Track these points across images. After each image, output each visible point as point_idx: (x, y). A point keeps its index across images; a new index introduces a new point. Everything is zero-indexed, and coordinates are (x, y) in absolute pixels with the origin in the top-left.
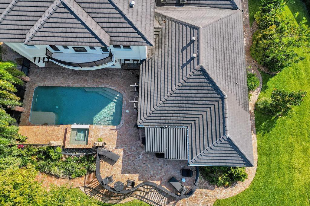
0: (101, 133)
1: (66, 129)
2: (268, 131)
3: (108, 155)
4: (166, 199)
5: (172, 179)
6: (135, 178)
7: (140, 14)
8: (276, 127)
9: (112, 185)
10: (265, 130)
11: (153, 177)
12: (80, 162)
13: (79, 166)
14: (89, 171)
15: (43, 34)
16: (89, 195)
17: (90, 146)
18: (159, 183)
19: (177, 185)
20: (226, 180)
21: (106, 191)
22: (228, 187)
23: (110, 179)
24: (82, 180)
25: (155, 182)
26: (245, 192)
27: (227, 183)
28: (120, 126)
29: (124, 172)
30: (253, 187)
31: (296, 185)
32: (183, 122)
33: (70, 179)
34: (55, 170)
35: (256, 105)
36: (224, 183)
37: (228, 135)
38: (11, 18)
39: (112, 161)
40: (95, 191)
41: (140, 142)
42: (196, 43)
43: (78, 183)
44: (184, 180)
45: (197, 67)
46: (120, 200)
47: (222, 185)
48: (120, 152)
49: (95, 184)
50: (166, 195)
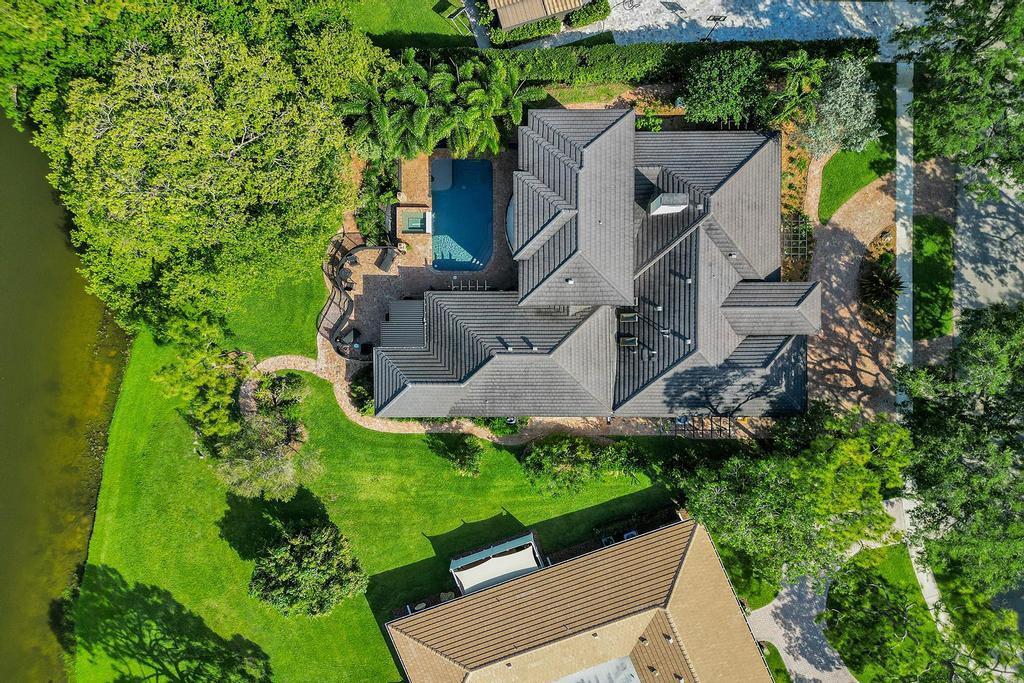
0: (420, 248)
1: (425, 206)
3: (388, 258)
4: (331, 326)
5: (357, 333)
6: (358, 290)
9: (347, 265)
11: (359, 311)
12: (378, 226)
13: (372, 226)
16: (334, 239)
17: (399, 235)
18: (352, 318)
19: (350, 338)
20: (359, 394)
21: (340, 258)
22: (350, 396)
23: (355, 263)
24: (353, 229)
25: (353, 314)
26: (343, 415)
27: (355, 395)
29: (366, 278)
30: (350, 424)
32: (432, 342)
33: (354, 216)
35: (471, 435)
36: (354, 392)
37: (409, 386)
39: (381, 263)
40: (338, 246)
41: (408, 295)
44: (356, 346)
46: (328, 275)
47: (352, 390)
48: (393, 271)
49: (348, 245)
50: (337, 326)
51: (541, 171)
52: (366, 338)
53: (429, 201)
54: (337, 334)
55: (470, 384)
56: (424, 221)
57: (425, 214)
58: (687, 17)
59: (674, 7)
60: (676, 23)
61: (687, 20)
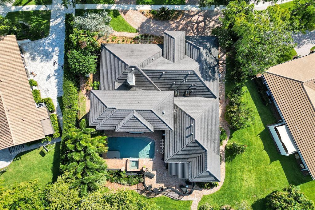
0: (144, 163)
1: (127, 161)
2: (231, 161)
3: (149, 175)
4: (178, 195)
5: (181, 186)
6: (163, 185)
7: (167, 116)
8: (236, 158)
9: (152, 189)
10: (230, 160)
11: (172, 185)
12: (135, 177)
13: (135, 180)
14: (140, 182)
15: (124, 127)
16: (140, 193)
17: (139, 170)
18: (175, 188)
19: (184, 189)
20: (208, 186)
21: (148, 191)
22: (209, 189)
23: (151, 187)
24: (136, 186)
25: (173, 187)
26: (218, 192)
27: (209, 187)
28: (154, 159)
29: (157, 182)
30: (222, 189)
31: (243, 188)
32: (187, 161)
33: (130, 186)
34: (123, 182)
35: (226, 147)
36: (207, 187)
37: (208, 170)
38: (109, 120)
39: (151, 177)
40: (143, 192)
41: (165, 168)
42: (193, 127)
43: (134, 188)
44: (187, 187)
45: (194, 139)
46: (155, 196)
47: (206, 188)
48: (154, 172)
49: (142, 188)
50: (178, 193)
51: (116, 122)
52: (184, 183)
53: (125, 159)
54: (182, 193)
55: (207, 148)
56: (133, 161)
57: (130, 161)
58: (53, 73)
59: (49, 77)
60: (55, 77)
61: (54, 73)
